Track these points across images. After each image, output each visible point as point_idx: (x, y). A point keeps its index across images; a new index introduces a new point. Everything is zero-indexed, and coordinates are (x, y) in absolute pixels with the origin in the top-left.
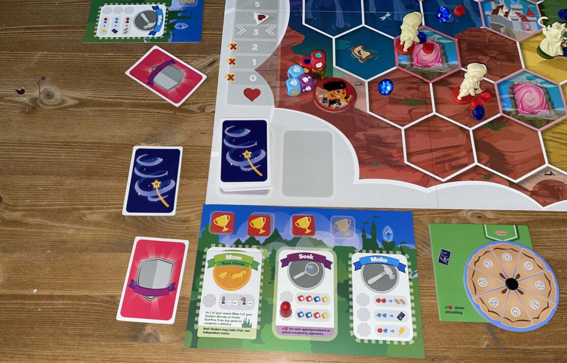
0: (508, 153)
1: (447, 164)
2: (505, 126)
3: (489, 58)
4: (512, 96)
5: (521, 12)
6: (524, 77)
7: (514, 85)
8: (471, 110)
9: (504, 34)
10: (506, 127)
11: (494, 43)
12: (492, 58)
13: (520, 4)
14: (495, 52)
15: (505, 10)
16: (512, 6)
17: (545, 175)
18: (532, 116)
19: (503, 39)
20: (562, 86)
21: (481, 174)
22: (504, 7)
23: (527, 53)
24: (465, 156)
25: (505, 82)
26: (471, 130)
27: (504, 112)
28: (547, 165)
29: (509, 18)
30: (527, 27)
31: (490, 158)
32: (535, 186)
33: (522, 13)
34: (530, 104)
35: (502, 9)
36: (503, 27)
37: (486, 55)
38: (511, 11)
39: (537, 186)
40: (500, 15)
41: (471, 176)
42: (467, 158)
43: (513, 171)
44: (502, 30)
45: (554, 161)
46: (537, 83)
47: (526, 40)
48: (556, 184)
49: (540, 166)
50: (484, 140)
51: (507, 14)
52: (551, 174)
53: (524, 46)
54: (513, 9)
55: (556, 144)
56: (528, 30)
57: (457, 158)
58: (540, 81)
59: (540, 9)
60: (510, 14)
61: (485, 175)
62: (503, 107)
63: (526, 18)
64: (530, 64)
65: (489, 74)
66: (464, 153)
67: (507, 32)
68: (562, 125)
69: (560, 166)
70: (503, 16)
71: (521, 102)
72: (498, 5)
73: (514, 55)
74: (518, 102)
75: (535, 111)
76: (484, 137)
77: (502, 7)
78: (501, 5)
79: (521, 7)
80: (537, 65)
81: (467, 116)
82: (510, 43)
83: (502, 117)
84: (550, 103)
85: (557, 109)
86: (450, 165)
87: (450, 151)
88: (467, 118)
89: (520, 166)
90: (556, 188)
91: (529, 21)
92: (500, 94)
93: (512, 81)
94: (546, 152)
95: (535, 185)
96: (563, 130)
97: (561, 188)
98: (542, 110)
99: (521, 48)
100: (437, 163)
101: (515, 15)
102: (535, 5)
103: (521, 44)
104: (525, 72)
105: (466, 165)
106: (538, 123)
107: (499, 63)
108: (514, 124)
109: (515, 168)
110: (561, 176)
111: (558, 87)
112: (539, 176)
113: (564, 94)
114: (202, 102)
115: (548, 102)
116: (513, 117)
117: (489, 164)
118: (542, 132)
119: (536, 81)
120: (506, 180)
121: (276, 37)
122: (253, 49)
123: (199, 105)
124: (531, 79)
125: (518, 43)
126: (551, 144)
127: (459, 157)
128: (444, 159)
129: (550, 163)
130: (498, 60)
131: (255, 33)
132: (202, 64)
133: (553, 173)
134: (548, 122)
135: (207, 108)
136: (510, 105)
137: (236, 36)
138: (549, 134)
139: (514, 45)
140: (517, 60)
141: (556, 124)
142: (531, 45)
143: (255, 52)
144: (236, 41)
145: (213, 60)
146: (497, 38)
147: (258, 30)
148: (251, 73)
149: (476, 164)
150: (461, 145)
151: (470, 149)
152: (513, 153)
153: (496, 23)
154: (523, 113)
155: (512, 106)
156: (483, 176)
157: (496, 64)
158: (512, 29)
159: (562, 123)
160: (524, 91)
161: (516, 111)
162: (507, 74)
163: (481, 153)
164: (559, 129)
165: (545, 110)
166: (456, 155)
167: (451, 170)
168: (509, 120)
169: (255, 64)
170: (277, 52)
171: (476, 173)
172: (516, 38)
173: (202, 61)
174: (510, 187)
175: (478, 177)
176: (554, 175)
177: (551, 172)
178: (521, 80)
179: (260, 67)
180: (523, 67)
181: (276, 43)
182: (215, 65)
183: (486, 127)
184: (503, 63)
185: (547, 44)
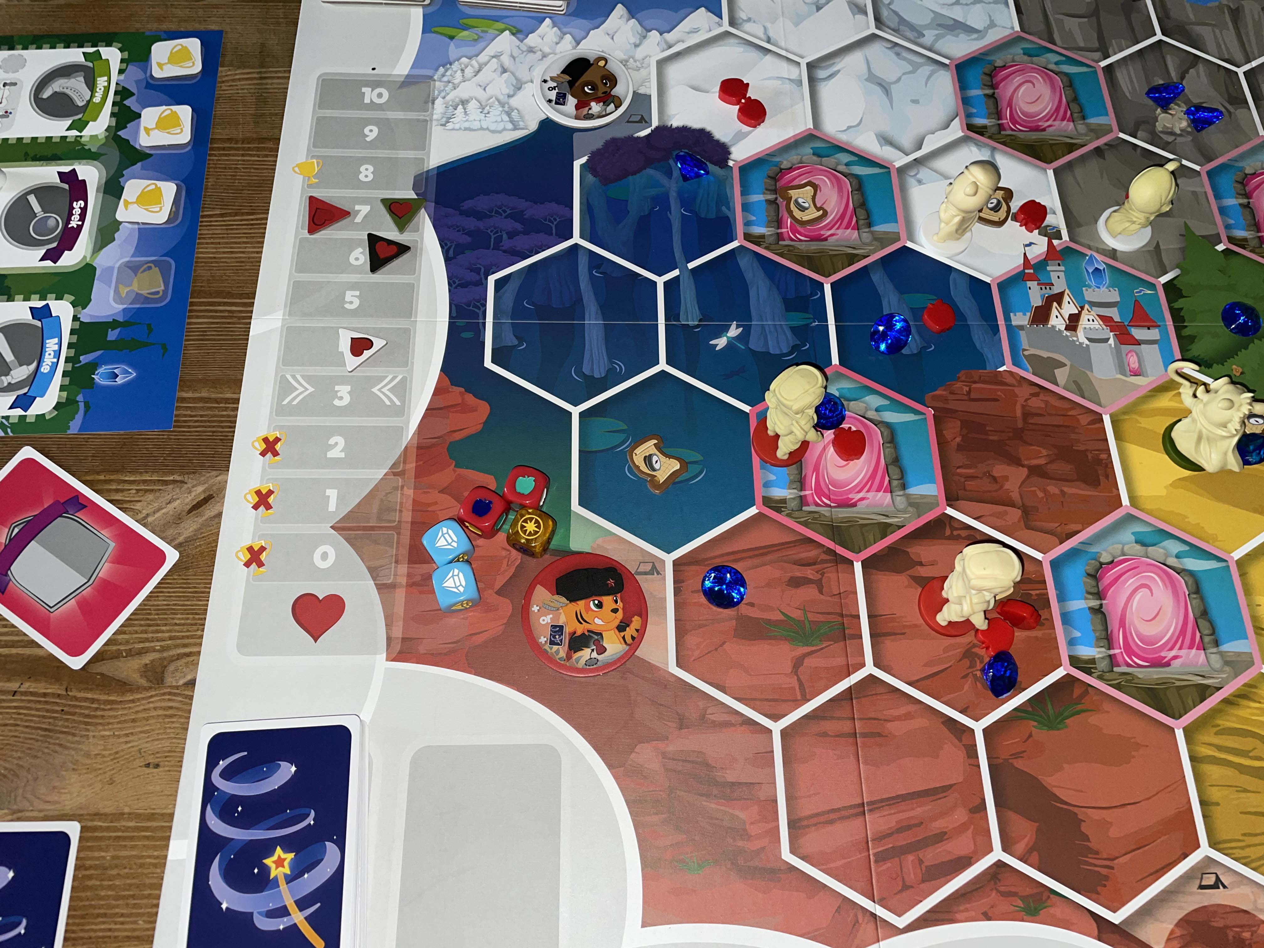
0: (1089, 811)
1: (911, 858)
2: (1079, 713)
3: (1024, 472)
4: (1095, 603)
5: (1114, 313)
6: (1127, 536)
7: (1101, 564)
8: (976, 655)
9: (1065, 388)
10: (1083, 715)
11: (1036, 420)
12: (1035, 471)
13: (1112, 285)
14: (1045, 453)
15: (1069, 308)
16: (1090, 295)
17: (1202, 887)
18: (1157, 674)
19: (1067, 405)
20: (1240, 563)
21: (1015, 894)
22: (1066, 298)
23: (1135, 451)
24: (962, 828)
25: (1074, 553)
26: (978, 727)
27: (1075, 661)
28: (1205, 850)
29: (1081, 337)
30: (1133, 362)
31: (1039, 830)
32: (1172, 932)
33: (1117, 318)
34: (1149, 630)
35: (1060, 304)
36: (1062, 365)
37: (1016, 462)
38: (1084, 312)
39: (1178, 933)
40: (1054, 327)
41: (983, 903)
42: (970, 832)
43: (1107, 878)
44: (1061, 375)
45: (1225, 837)
46: (1167, 555)
47: (1127, 410)
48: (1231, 920)
49: (1185, 856)
50: (1019, 764)
51: (1073, 322)
52: (1218, 884)
53: (1127, 427)
54: (1093, 304)
55: (1229, 772)
56: (1136, 373)
57: (940, 837)
58: (1174, 547)
59: (1169, 301)
60: (1084, 322)
61: (1023, 898)
62: (1072, 642)
63: (1129, 334)
64: (1144, 490)
65: (1028, 527)
66: (960, 816)
67: (1075, 382)
68: (1245, 702)
69: (1243, 853)
70: (1063, 328)
71: (1122, 623)
72: (1048, 292)
73: (1099, 462)
74: (1113, 624)
75: (1163, 654)
76: (1017, 755)
77: (1058, 298)
78: (1056, 290)
79: (1114, 296)
80: (1164, 492)
81: (965, 676)
82: (1084, 420)
83: (1068, 680)
84: (1207, 624)
85: (1228, 647)
86: (921, 861)
87: (918, 811)
88: (966, 687)
89: (1128, 856)
90: (1231, 934)
91: (1138, 343)
92: (1062, 598)
93: (1093, 549)
94: (1203, 803)
95: (1171, 927)
96: (1246, 720)
97: (1246, 935)
98: (1183, 652)
99: (1118, 437)
100: (881, 858)
101: (1097, 324)
102: (1152, 286)
103: (1114, 423)
104: (1130, 518)
105: (965, 863)
106: (1174, 701)
107: (1053, 489)
108: (1107, 706)
109: (1112, 868)
110: (1246, 890)
111: (1228, 567)
112: (1183, 893)
113: (1248, 591)
114: (158, 645)
115: (1200, 621)
116: (1100, 678)
117: (1035, 855)
118: (1187, 731)
119: (1164, 548)
120: (1086, 911)
121: (402, 411)
122: (330, 455)
123: (147, 659)
124: (1148, 540)
125: (1107, 419)
126: (1213, 772)
127: (945, 833)
128: (901, 840)
129: (1213, 844)
130: (1051, 479)
131: (341, 398)
132: (171, 507)
133: (1221, 877)
134: (1204, 692)
135: (172, 668)
136: (1092, 637)
137: (280, 410)
138: (1207, 736)
139: (1097, 426)
140: (1107, 477)
141: (1227, 701)
142: (1145, 422)
143: (337, 462)
144: (280, 428)
145: (204, 491)
146: (1047, 403)
147: (348, 388)
148: (321, 540)
149: (998, 854)
150: (951, 786)
151: (979, 801)
152: (1104, 811)
153: (1045, 354)
154: (1129, 665)
155: (1098, 639)
156: (1020, 903)
157: (1045, 491)
158: (1088, 373)
159: (1243, 695)
160: (1130, 583)
161: (1110, 656)
162: (1079, 527)
163: (1012, 816)
164: (1237, 716)
165: (1194, 651)
166: (939, 825)
167: (923, 881)
168: (1090, 689)
169: (332, 507)
170: (405, 462)
171: (998, 891)
172: (1103, 401)
173: (170, 497)
174: (1099, 940)
175: (1004, 906)
176: (1224, 887)
177: (1217, 877)
178: (1120, 546)
179: (348, 517)
180: (1125, 501)
181: (400, 431)
182: (209, 512)
183: (1022, 719)
184: (1065, 489)
185: (1195, 436)
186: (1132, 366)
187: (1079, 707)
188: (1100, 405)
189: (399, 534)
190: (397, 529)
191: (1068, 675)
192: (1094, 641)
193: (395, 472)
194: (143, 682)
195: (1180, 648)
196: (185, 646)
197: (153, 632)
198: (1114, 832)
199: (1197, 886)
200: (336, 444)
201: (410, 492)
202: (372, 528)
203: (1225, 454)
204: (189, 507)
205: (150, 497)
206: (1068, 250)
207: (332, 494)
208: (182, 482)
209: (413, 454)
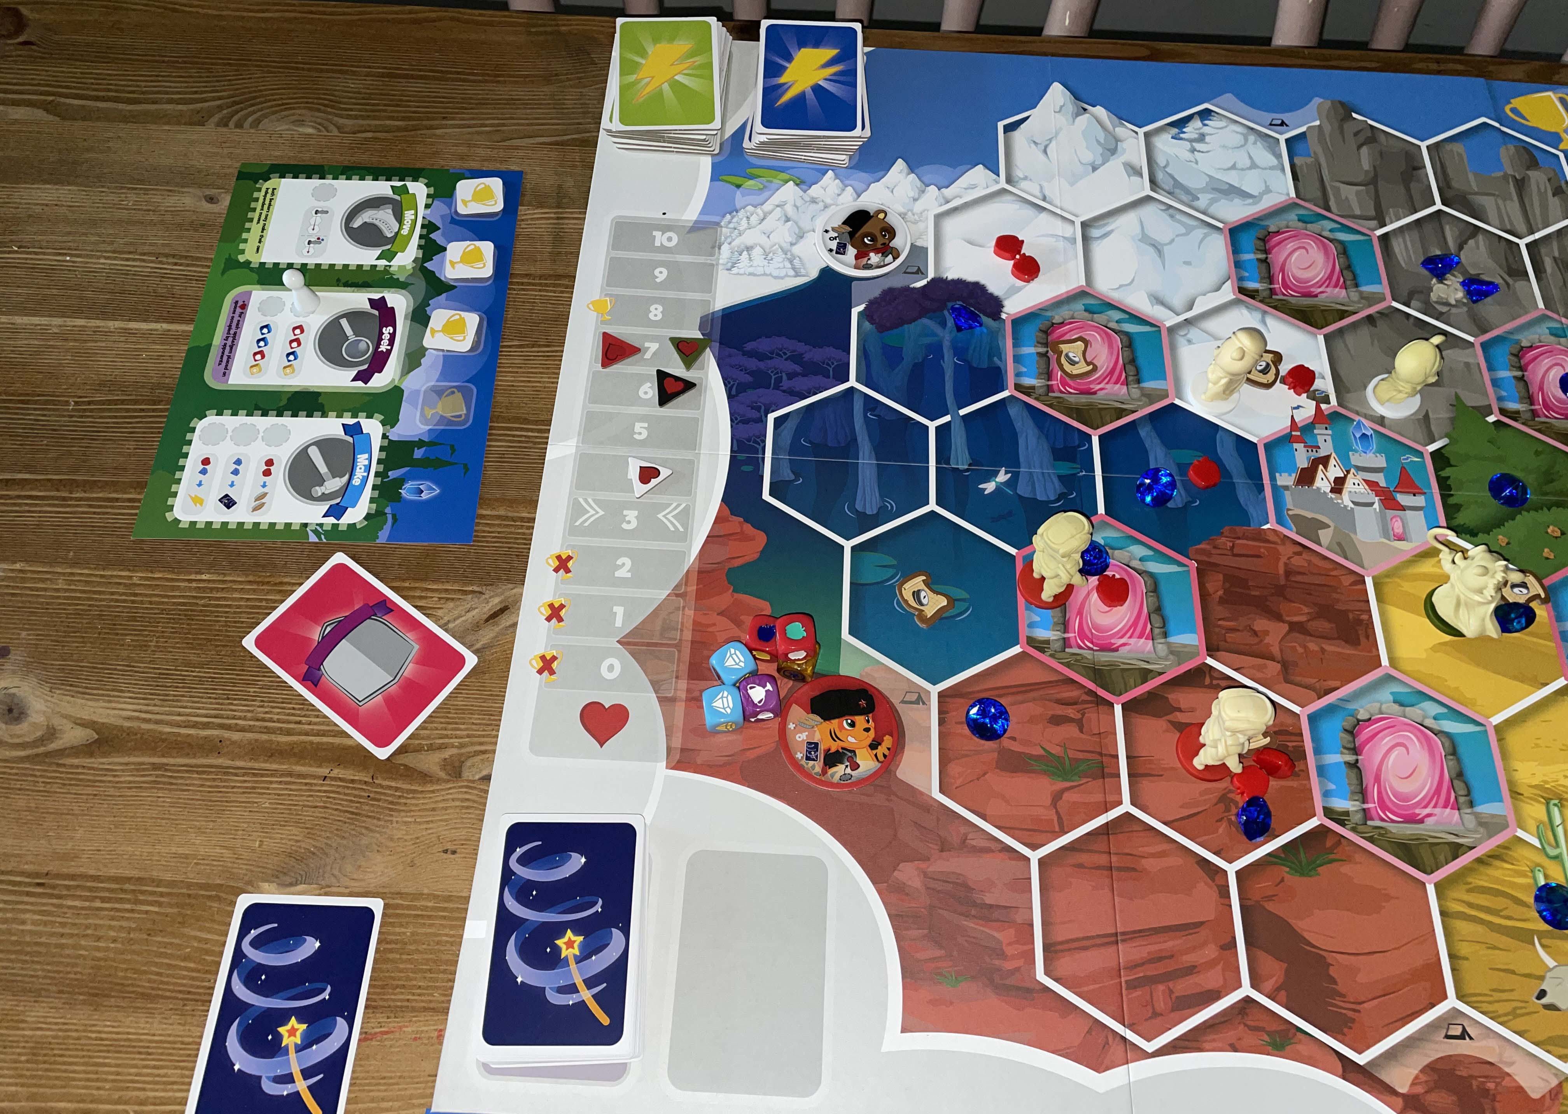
0: (1338, 956)
1: (1161, 987)
2: (1331, 862)
3: (1285, 627)
4: (1351, 758)
5: (1380, 479)
6: (1385, 695)
7: (1358, 721)
8: (1232, 800)
9: (1327, 549)
10: (1334, 865)
11: (1299, 578)
12: (1296, 628)
13: (1379, 451)
14: (1306, 610)
15: (1335, 471)
16: (1356, 459)
17: (1448, 1037)
18: (1410, 830)
19: (1329, 566)
20: (1498, 728)
21: (1262, 1029)
22: (1332, 462)
23: (1397, 614)
24: (1212, 964)
25: (1331, 709)
26: (1232, 869)
27: (1329, 812)
28: (1452, 1002)
29: (1346, 499)
30: (1398, 527)
31: (1287, 972)
32: (1416, 1078)
33: (1383, 484)
34: (1405, 787)
35: (1326, 467)
36: (1326, 526)
37: (1279, 618)
38: (1350, 476)
39: (1423, 1078)
40: (1319, 489)
41: (1231, 1035)
42: (1220, 967)
43: (1353, 1021)
44: (1325, 536)
45: (1471, 991)
46: (1425, 717)
47: (1389, 575)
48: (1476, 1071)
49: (1433, 1006)
50: (1270, 906)
51: (1338, 485)
52: (1464, 1035)
53: (1387, 590)
54: (1359, 469)
55: (1480, 928)
56: (1400, 538)
57: (1191, 970)
58: (1434, 709)
59: (1436, 470)
60: (1349, 485)
61: (1269, 1033)
62: (1326, 794)
63: (1394, 499)
64: (1404, 651)
65: (1287, 681)
66: (1211, 952)
67: (1339, 544)
68: (1497, 863)
69: (1491, 1008)
70: (1328, 490)
71: (1378, 779)
72: (1314, 455)
73: (1360, 622)
74: (1368, 779)
75: (1417, 811)
76: (1269, 898)
77: (1325, 461)
78: (1322, 453)
79: (1380, 461)
80: (1424, 656)
81: (1220, 820)
82: (1347, 581)
83: (1321, 830)
84: (1462, 785)
85: (1483, 809)
86: (1171, 992)
87: (1170, 944)
88: (1221, 831)
89: (1376, 1002)
90: (1475, 1083)
91: (1403, 508)
92: (1317, 751)
93: (1351, 706)
94: (1451, 956)
95: (1416, 1072)
96: (1497, 881)
97: (1491, 1085)
98: (1437, 811)
99: (1380, 599)
100: (1132, 985)
101: (1363, 488)
102: (1420, 454)
103: (1376, 585)
104: (1389, 678)
105: (1214, 996)
106: (1425, 855)
107: (1313, 646)
108: (1358, 857)
109: (1359, 1011)
110: (1493, 1043)
111: (1486, 731)
112: (1427, 1041)
113: (1505, 755)
114: (456, 742)
115: (1456, 782)
116: (1354, 830)
117: (1283, 993)
118: (1437, 886)
119: (1422, 709)
120: (1332, 1052)
121: (684, 537)
122: (618, 574)
123: (447, 754)
124: (1407, 700)
125: (1369, 582)
126: (1461, 926)
127: (1195, 967)
128: (1151, 971)
129: (1460, 997)
130: (1311, 635)
131: (629, 522)
132: (470, 615)
133: (1468, 1029)
134: (1457, 850)
135: (469, 763)
136: (1347, 790)
137: (572, 530)
138: (1458, 893)
139: (1359, 587)
140: (1367, 637)
141: (1479, 861)
142: (1407, 586)
143: (623, 582)
144: (573, 547)
145: (501, 602)
146: (1309, 562)
147: (636, 513)
148: (607, 653)
149: (1246, 990)
150: (1202, 923)
151: (1229, 939)
152: (1352, 958)
153: (1309, 515)
154: (1382, 820)
155: (1353, 793)
156: (1266, 1038)
157: (1305, 647)
158: (1352, 535)
159: (1495, 856)
160: (1387, 741)
161: (1364, 810)
162: (1338, 683)
163: (1261, 955)
164: (1488, 875)
165: (1448, 810)
166: (1189, 959)
167: (1173, 1010)
168: (1342, 840)
169: (619, 623)
170: (686, 585)
171: (1245, 1025)
172: (1366, 564)
173: (469, 606)
174: (1344, 1078)
175: (1251, 1039)
176: (1471, 1038)
177: (1464, 1028)
178: (1378, 705)
179: (632, 633)
180: (1385, 661)
181: (683, 554)
182: (505, 621)
183: (1275, 864)
184: (1324, 646)
185: (1454, 601)
186: (1396, 531)
187: (1332, 856)
188: (1363, 567)
189: (679, 651)
190: (678, 646)
191: (1321, 825)
192: (1349, 795)
193: (677, 593)
194: (442, 774)
195: (1435, 807)
196: (481, 744)
197: (452, 729)
198: (1361, 978)
199: (1443, 1035)
200: (624, 564)
201: (690, 613)
202: (656, 645)
203: (1483, 620)
204: (486, 616)
205: (451, 605)
206: (1335, 416)
207: (619, 611)
208: (481, 593)
209: (694, 578)
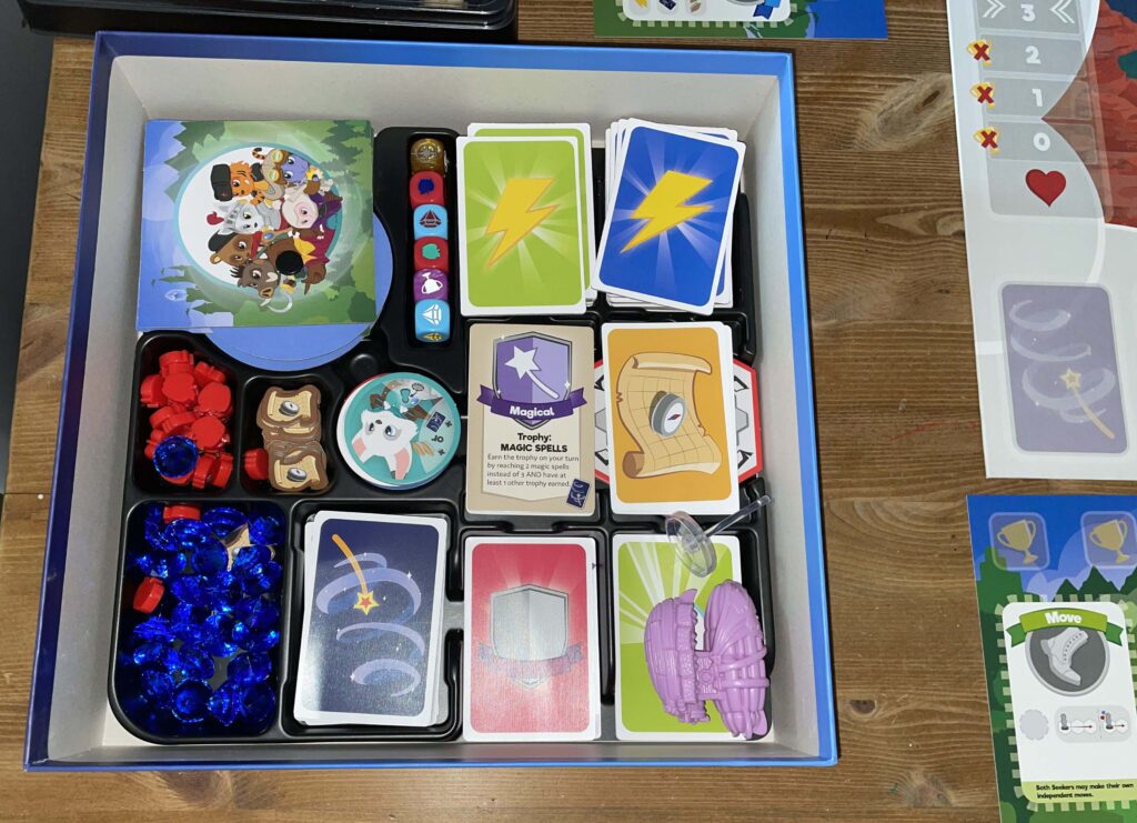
114: (926, 205)
121: (1077, 28)
122: (1029, 61)
123: (921, 215)
131: (1028, 15)
132: (909, 100)
135: (941, 222)
137: (983, 22)
143: (1034, 68)
144: (987, 37)
145: (932, 88)
147: (1031, 7)
148: (1035, 129)
169: (1040, 103)
170: (1088, 70)
173: (905, 92)
179: (1050, 113)
181: (1079, 45)
182: (941, 104)
189: (1095, 127)
190: (1093, 123)
193: (1081, 78)
194: (922, 232)
196: (947, 206)
197: (920, 195)
200: (1032, 52)
201: (1096, 94)
202: (1072, 121)
204: (922, 101)
205: (891, 91)
207: (1037, 92)
208: (912, 80)
209: (1092, 64)
